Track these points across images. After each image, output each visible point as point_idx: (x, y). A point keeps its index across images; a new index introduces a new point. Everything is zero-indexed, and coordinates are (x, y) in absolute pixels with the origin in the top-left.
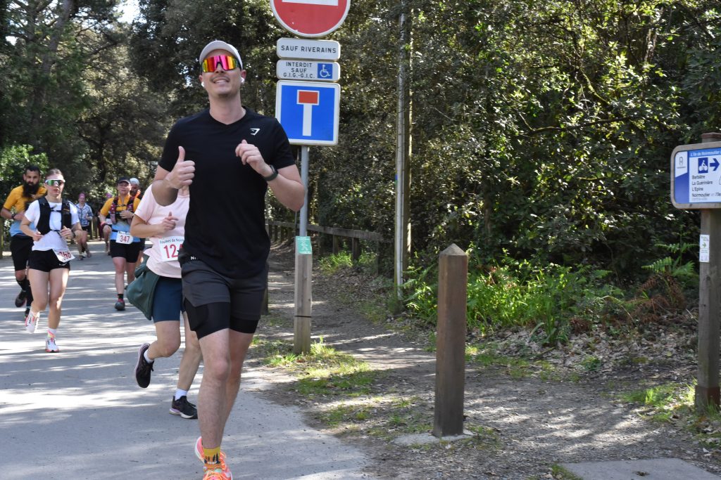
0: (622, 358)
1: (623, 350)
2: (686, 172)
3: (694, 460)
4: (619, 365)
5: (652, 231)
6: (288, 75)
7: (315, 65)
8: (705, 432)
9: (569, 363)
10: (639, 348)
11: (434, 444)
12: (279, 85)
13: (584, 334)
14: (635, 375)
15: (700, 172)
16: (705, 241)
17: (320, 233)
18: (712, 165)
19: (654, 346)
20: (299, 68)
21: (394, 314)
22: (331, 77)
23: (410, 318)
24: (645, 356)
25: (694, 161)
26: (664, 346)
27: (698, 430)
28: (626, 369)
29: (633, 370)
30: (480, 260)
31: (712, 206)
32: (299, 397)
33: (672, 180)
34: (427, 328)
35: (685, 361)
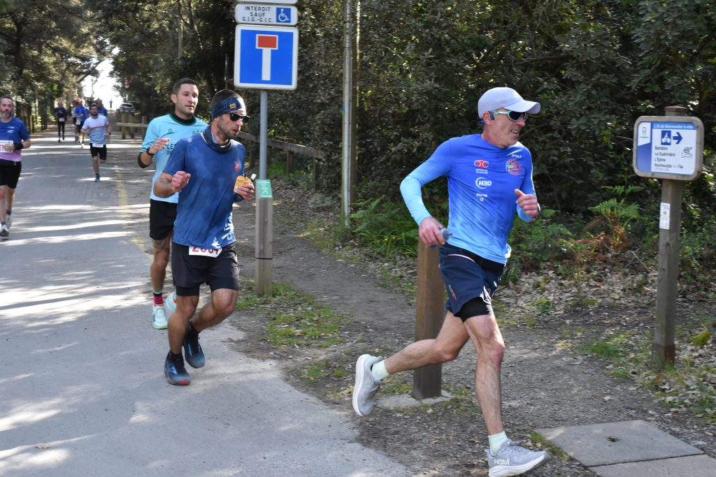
0: (572, 300)
1: (573, 292)
2: (648, 141)
3: (657, 421)
4: (569, 307)
5: (591, 163)
6: (247, 19)
7: (274, 8)
8: (664, 390)
10: (587, 289)
11: (416, 408)
12: (239, 29)
13: (534, 273)
14: (586, 318)
15: (663, 144)
16: (665, 209)
17: (252, 142)
18: (675, 138)
19: (602, 287)
20: (258, 12)
21: (342, 242)
22: (289, 21)
23: (358, 247)
24: (594, 298)
25: (657, 133)
26: (611, 288)
27: (656, 387)
28: (577, 312)
29: (583, 313)
30: (428, 192)
31: (674, 178)
32: (273, 348)
33: (635, 148)
34: (377, 259)
35: (632, 304)
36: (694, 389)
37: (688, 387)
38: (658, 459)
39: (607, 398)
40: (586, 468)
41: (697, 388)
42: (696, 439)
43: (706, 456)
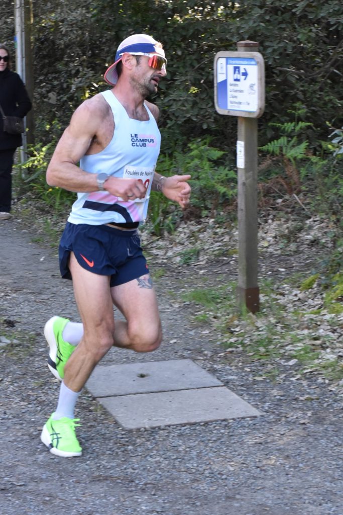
0: (220, 249)
1: (224, 240)
3: (205, 360)
4: (213, 257)
8: (232, 332)
9: (170, 254)
13: (192, 222)
15: (235, 80)
18: (243, 74)
21: (19, 195)
23: (34, 200)
25: (231, 68)
26: (264, 235)
27: (227, 330)
28: (218, 261)
29: (225, 262)
33: (215, 85)
34: (48, 212)
35: (279, 252)
36: (262, 331)
37: (258, 328)
38: (172, 391)
39: (172, 342)
40: (94, 399)
41: (265, 329)
42: (231, 374)
43: (224, 387)
